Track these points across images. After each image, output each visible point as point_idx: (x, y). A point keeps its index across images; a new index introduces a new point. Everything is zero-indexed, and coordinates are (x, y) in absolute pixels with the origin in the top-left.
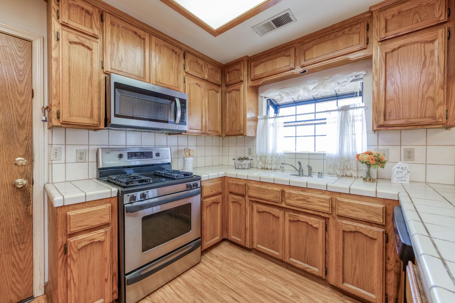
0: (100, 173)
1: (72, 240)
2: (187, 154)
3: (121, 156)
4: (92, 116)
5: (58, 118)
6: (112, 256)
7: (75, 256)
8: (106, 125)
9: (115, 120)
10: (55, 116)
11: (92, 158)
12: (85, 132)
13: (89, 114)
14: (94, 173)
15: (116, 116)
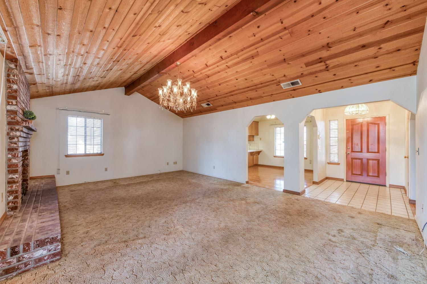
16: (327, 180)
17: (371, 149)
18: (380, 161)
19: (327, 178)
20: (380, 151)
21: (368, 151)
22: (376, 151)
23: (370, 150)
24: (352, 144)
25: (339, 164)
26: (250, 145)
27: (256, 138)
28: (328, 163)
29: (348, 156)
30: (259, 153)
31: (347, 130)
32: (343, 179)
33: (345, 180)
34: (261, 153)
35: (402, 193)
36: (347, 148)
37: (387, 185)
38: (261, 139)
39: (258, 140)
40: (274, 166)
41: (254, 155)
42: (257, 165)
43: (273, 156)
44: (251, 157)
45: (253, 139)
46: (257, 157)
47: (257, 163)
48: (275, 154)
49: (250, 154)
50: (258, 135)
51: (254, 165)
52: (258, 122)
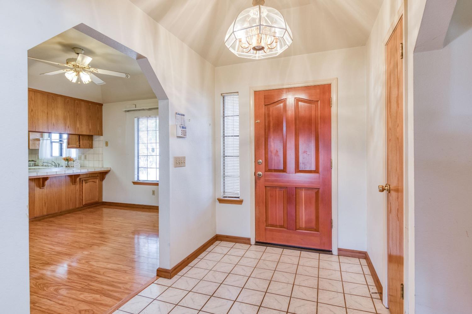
16: (217, 242)
17: (303, 163)
18: (320, 191)
19: (218, 238)
20: (321, 169)
21: (298, 170)
22: (313, 168)
23: (302, 167)
24: (266, 153)
25: (240, 202)
26: (85, 158)
27: (98, 142)
28: (221, 201)
29: (258, 181)
30: (102, 175)
31: (256, 117)
32: (249, 239)
33: (253, 241)
34: (107, 176)
35: (372, 291)
36: (257, 164)
37: (335, 251)
38: (107, 144)
39: (102, 146)
40: (134, 205)
41: (85, 180)
42: (98, 203)
43: (133, 181)
44: (73, 186)
45: (90, 143)
46: (98, 185)
47: (97, 200)
48: (136, 176)
49: (71, 179)
50: (102, 135)
51: (86, 204)
52: (101, 105)
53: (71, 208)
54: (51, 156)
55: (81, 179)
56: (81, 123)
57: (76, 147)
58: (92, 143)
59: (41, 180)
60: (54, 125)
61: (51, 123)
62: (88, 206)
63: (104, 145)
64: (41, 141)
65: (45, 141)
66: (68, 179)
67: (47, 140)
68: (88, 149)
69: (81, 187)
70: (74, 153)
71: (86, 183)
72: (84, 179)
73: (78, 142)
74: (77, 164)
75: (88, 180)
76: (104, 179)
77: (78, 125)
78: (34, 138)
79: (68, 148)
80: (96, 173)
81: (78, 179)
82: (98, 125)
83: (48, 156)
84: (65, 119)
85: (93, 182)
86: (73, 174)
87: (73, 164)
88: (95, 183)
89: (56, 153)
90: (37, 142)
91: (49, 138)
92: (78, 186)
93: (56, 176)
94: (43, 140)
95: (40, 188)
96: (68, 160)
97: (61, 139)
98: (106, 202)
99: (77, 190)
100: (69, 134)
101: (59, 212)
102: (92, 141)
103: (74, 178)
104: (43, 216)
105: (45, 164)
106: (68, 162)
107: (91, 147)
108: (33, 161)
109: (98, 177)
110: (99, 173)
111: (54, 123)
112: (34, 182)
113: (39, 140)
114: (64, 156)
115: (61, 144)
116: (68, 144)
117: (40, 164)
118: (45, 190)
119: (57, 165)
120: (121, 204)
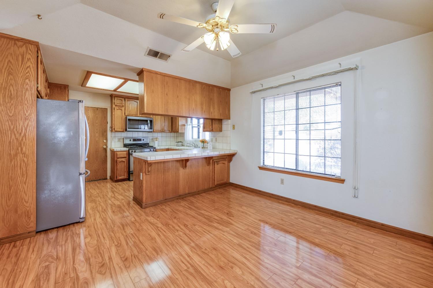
0: (124, 145)
1: (118, 159)
2: (156, 140)
3: (130, 140)
4: (122, 129)
5: (114, 130)
6: (127, 166)
7: (118, 163)
8: (126, 131)
9: (128, 130)
10: (113, 129)
11: (122, 141)
12: (120, 133)
13: (121, 128)
14: (122, 145)
15: (128, 128)
26: (216, 140)
27: (227, 125)
30: (230, 157)
34: (234, 158)
38: (234, 127)
39: (230, 130)
40: (260, 191)
41: (217, 162)
42: (227, 184)
43: (260, 166)
44: (208, 167)
45: (220, 127)
46: (226, 166)
47: (225, 180)
48: (262, 161)
49: (206, 161)
50: (230, 119)
51: (217, 185)
52: (229, 90)
53: (206, 187)
54: (192, 138)
55: (214, 161)
56: (214, 108)
57: (209, 130)
58: (222, 127)
59: (184, 161)
60: (193, 110)
61: (192, 108)
62: (219, 187)
63: (232, 128)
64: (186, 126)
65: (188, 126)
66: (204, 161)
67: (190, 125)
68: (218, 132)
69: (214, 168)
70: (207, 136)
71: (217, 164)
72: (216, 160)
73: (211, 126)
74: (210, 146)
75: (219, 161)
76: (232, 161)
77: (212, 110)
78: (182, 124)
79: (204, 131)
80: (225, 155)
81: (211, 161)
82: (227, 110)
83: (190, 139)
84: (202, 104)
85: (223, 163)
86: (208, 156)
87: (207, 145)
88: (224, 164)
89: (195, 136)
90: (184, 127)
91: (191, 124)
92: (211, 167)
93: (195, 158)
94: (187, 125)
95: (184, 169)
96: (203, 142)
97: (199, 124)
98: (233, 184)
99: (211, 171)
100: (204, 119)
101: (197, 191)
102: (222, 125)
103: (208, 160)
104: (186, 195)
105: (188, 145)
106: (204, 144)
107: (221, 130)
108: (181, 142)
109: (227, 159)
110: (227, 155)
111: (193, 108)
112: (179, 163)
113: (184, 125)
114: (201, 139)
115: (199, 128)
116: (204, 128)
117: (185, 144)
118: (187, 170)
119: (196, 146)
120: (247, 187)
